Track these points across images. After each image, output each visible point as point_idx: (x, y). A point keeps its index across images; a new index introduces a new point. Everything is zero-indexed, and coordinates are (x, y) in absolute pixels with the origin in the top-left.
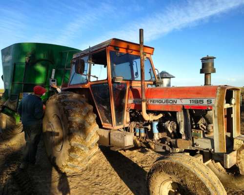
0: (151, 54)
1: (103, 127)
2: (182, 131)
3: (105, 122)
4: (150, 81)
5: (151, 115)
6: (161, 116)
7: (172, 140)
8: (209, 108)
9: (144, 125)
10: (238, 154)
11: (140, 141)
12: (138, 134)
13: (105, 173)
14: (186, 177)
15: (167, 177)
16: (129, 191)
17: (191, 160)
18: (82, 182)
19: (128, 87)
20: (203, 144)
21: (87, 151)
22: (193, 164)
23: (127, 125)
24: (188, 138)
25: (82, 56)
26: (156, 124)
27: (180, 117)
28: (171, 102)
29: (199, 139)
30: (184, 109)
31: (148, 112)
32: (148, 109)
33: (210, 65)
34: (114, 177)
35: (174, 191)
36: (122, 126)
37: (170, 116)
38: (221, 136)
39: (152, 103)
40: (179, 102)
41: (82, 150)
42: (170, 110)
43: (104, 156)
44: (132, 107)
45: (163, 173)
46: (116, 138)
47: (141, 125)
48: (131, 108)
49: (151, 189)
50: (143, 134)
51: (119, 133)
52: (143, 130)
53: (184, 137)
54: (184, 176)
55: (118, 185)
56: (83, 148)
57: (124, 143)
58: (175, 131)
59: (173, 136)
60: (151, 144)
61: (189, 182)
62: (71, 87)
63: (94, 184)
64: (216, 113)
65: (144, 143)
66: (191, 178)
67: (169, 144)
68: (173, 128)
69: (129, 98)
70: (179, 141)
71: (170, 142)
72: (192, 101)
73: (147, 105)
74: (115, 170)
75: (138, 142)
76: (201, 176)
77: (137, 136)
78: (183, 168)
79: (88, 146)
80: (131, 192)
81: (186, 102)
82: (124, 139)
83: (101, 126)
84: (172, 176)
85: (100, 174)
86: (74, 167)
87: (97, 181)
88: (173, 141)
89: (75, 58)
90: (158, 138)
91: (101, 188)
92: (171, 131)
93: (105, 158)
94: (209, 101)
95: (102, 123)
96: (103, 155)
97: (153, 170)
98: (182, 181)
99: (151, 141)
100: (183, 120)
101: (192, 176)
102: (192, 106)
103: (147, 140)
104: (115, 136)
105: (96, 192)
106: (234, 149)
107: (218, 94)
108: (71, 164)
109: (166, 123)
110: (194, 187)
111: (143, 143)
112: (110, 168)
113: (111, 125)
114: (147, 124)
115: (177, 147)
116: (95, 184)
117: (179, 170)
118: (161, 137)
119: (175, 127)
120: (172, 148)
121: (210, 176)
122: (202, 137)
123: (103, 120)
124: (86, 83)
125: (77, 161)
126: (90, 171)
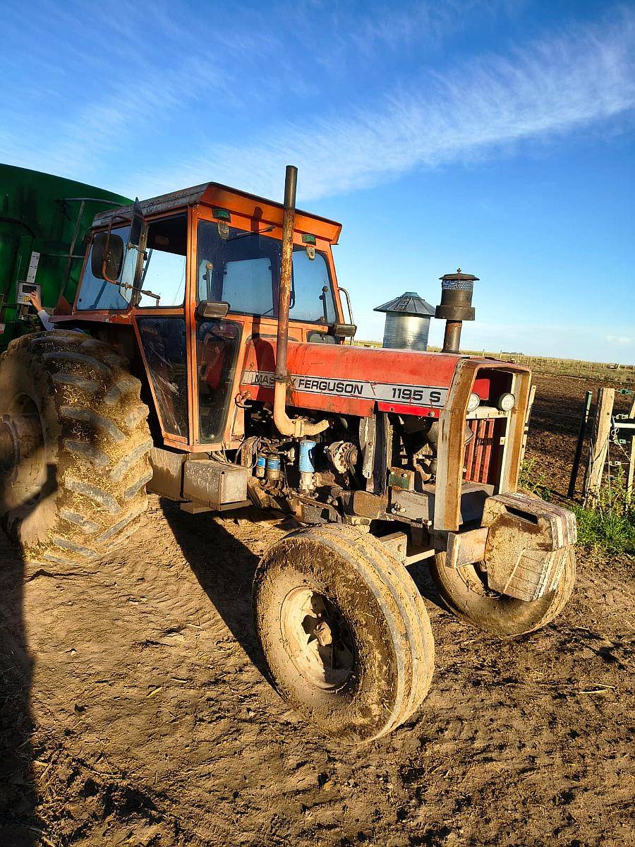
0: (333, 241)
1: (166, 443)
2: (368, 471)
3: (170, 429)
4: (318, 322)
5: (300, 421)
6: (324, 425)
7: (342, 494)
8: (433, 414)
9: (280, 449)
10: (490, 538)
11: (267, 492)
12: (261, 473)
13: (164, 574)
14: (338, 578)
15: (298, 578)
16: (218, 621)
17: (360, 540)
18: (92, 592)
19: (246, 335)
20: (410, 507)
21: (113, 509)
22: (362, 549)
23: (234, 446)
24: (378, 491)
25: (116, 225)
26: (308, 446)
27: (367, 431)
28: (349, 389)
29: (404, 494)
30: (378, 411)
31: (292, 412)
32: (291, 404)
33: (461, 297)
34: (187, 585)
35: (314, 616)
36: (217, 447)
37: (344, 428)
38: (451, 488)
39: (302, 387)
40: (367, 392)
41: (98, 505)
42: (344, 412)
43: (169, 531)
44: (253, 396)
45: (290, 568)
46: (198, 479)
47: (273, 449)
48: (249, 396)
49: (260, 608)
50: (275, 474)
51: (208, 466)
52: (275, 461)
53: (370, 487)
54: (333, 575)
55: (192, 604)
56: (99, 499)
57: (218, 494)
58: (353, 471)
59: (347, 482)
60: (292, 502)
61: (341, 591)
62: (81, 317)
63: (124, 599)
64: (447, 429)
65: (277, 498)
66: (347, 580)
67: (336, 503)
68: (348, 462)
69: (248, 366)
70: (358, 495)
71: (339, 499)
72: (397, 392)
73: (289, 393)
74: (194, 568)
75: (262, 495)
76: (371, 578)
77: (261, 479)
78: (333, 556)
79: (116, 494)
80: (222, 623)
81: (383, 393)
82: (220, 481)
83: (159, 442)
84: (309, 577)
85: (150, 574)
86: (71, 550)
87: (135, 592)
88: (345, 494)
89: (98, 228)
90: (312, 487)
91: (144, 608)
92: (341, 469)
93: (173, 537)
94: (435, 396)
95: (164, 433)
96: (167, 526)
97: (269, 563)
98: (327, 589)
99: (294, 493)
100: (374, 440)
101: (351, 576)
102: (396, 406)
103: (284, 490)
104: (197, 472)
105: (126, 618)
106: (482, 525)
107: (458, 379)
108: (64, 539)
109: (332, 447)
110: (351, 602)
111: (275, 498)
112: (182, 561)
113: (184, 439)
114: (287, 447)
115: (354, 514)
116: (129, 600)
117: (324, 562)
118: (319, 485)
119: (354, 459)
120: (343, 516)
121: (393, 579)
122: (412, 488)
123: (165, 423)
124: (126, 311)
125: (81, 533)
126: (123, 564)
